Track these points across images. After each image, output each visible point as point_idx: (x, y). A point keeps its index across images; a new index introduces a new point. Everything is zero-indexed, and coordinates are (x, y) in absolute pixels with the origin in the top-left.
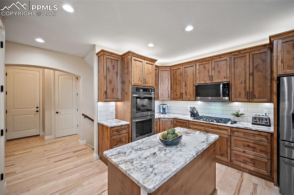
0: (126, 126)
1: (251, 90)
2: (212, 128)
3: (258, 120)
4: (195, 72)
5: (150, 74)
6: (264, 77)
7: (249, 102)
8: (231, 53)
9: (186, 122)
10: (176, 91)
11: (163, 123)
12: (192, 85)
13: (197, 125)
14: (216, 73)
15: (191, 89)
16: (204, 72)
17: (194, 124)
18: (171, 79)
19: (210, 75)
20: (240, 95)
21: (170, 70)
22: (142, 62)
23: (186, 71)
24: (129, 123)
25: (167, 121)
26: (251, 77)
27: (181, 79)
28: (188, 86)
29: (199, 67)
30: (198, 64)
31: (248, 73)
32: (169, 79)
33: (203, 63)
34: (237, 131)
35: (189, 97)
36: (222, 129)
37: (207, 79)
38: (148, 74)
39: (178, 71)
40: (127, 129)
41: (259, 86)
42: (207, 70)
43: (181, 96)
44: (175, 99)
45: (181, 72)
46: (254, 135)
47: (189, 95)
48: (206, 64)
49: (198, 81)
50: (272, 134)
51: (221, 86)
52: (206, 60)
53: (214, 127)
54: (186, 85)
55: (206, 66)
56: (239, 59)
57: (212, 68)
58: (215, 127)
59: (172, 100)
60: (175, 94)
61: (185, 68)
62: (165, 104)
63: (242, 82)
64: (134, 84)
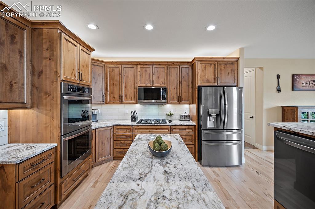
0: (51, 152)
1: (180, 95)
2: (155, 129)
3: (183, 118)
4: (136, 74)
5: (85, 66)
6: (188, 85)
7: (179, 104)
8: (168, 62)
9: (130, 127)
10: (112, 93)
11: (101, 133)
12: (133, 87)
13: (142, 129)
14: (156, 78)
15: (132, 92)
16: (146, 76)
17: (138, 128)
18: (106, 78)
19: (151, 79)
20: (173, 98)
21: (105, 66)
22: (76, 46)
23: (125, 71)
24: (56, 145)
25: (105, 130)
26: (181, 85)
27: (120, 79)
28: (129, 88)
29: (141, 70)
30: (139, 66)
31: (179, 81)
32: (104, 78)
33: (144, 66)
34: (175, 128)
35: (129, 100)
36: (164, 128)
37: (148, 82)
38: (83, 66)
39: (116, 70)
40: (53, 156)
41: (185, 93)
42: (148, 74)
43: (120, 99)
44: (111, 103)
45: (120, 72)
46: (185, 129)
47: (130, 98)
48: (147, 68)
49: (139, 84)
50: (195, 126)
51: (161, 90)
52: (147, 63)
53: (157, 128)
54: (125, 87)
55: (148, 69)
56: (173, 70)
57: (152, 73)
58: (159, 128)
59: (107, 104)
60: (112, 96)
61: (124, 67)
62: (96, 110)
63: (175, 88)
64: (65, 78)
